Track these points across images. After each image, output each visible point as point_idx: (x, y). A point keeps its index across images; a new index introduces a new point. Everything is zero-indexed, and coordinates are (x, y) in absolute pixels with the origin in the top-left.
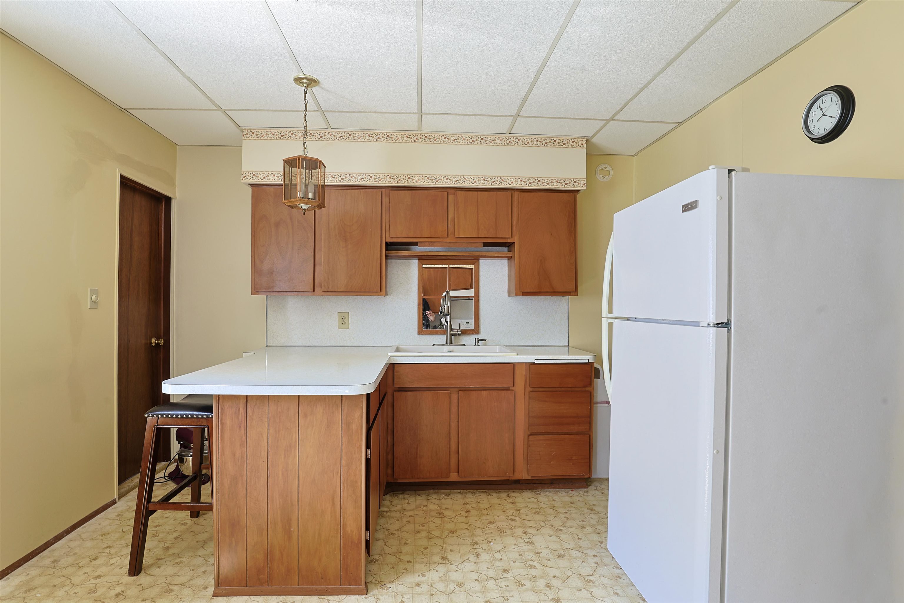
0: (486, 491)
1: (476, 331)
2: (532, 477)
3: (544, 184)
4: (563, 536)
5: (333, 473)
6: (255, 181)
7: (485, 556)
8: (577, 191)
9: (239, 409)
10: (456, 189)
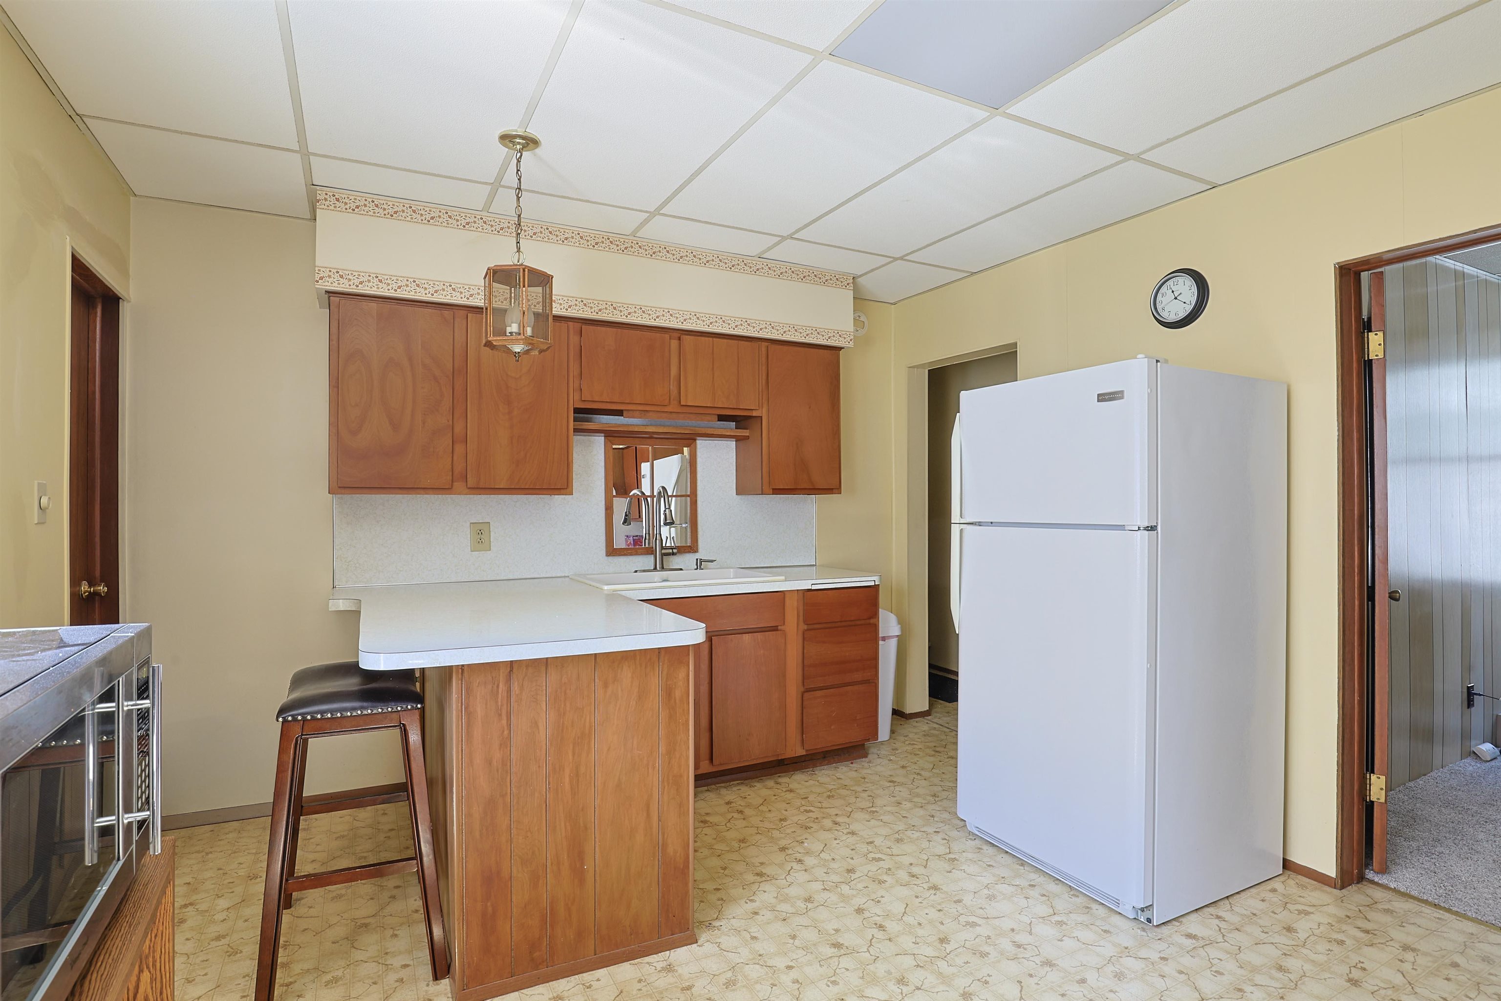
0: (742, 781)
1: (692, 548)
2: (807, 751)
3: (802, 335)
4: (885, 818)
5: (648, 769)
6: (342, 288)
7: (810, 861)
8: (841, 348)
9: (498, 687)
10: (681, 332)
